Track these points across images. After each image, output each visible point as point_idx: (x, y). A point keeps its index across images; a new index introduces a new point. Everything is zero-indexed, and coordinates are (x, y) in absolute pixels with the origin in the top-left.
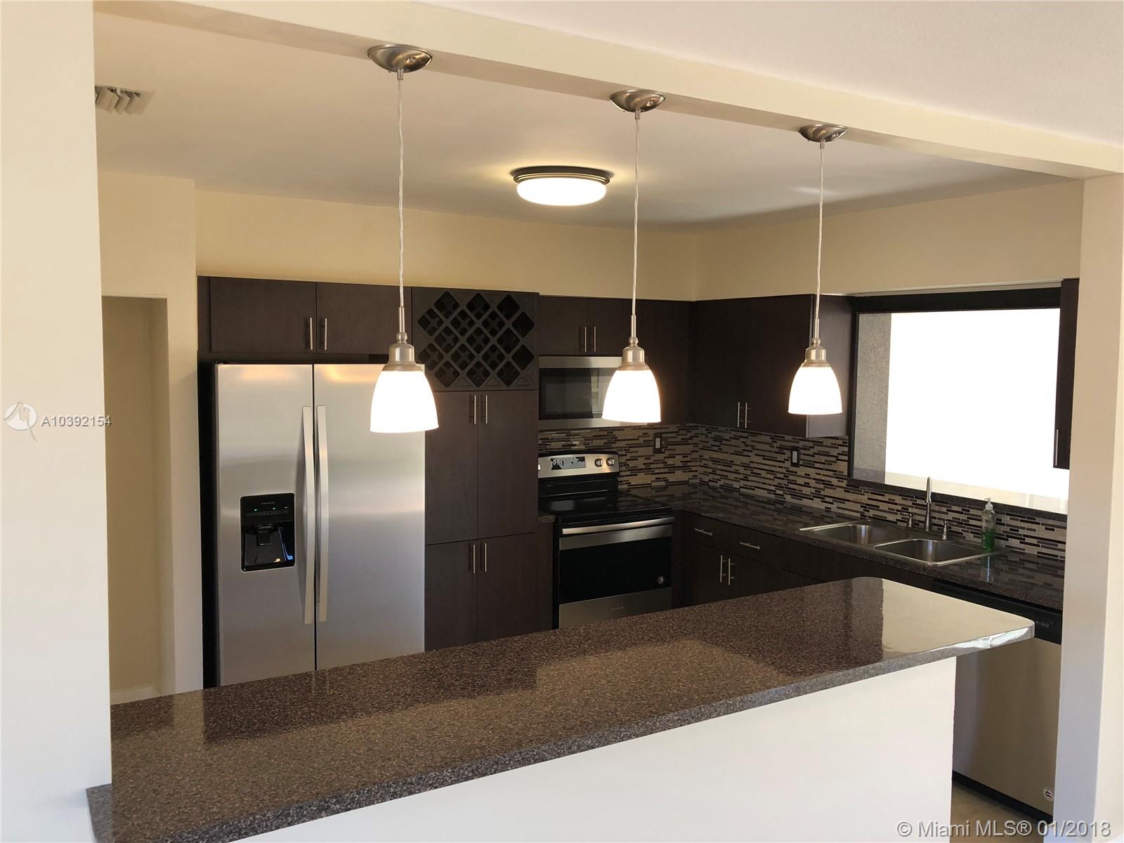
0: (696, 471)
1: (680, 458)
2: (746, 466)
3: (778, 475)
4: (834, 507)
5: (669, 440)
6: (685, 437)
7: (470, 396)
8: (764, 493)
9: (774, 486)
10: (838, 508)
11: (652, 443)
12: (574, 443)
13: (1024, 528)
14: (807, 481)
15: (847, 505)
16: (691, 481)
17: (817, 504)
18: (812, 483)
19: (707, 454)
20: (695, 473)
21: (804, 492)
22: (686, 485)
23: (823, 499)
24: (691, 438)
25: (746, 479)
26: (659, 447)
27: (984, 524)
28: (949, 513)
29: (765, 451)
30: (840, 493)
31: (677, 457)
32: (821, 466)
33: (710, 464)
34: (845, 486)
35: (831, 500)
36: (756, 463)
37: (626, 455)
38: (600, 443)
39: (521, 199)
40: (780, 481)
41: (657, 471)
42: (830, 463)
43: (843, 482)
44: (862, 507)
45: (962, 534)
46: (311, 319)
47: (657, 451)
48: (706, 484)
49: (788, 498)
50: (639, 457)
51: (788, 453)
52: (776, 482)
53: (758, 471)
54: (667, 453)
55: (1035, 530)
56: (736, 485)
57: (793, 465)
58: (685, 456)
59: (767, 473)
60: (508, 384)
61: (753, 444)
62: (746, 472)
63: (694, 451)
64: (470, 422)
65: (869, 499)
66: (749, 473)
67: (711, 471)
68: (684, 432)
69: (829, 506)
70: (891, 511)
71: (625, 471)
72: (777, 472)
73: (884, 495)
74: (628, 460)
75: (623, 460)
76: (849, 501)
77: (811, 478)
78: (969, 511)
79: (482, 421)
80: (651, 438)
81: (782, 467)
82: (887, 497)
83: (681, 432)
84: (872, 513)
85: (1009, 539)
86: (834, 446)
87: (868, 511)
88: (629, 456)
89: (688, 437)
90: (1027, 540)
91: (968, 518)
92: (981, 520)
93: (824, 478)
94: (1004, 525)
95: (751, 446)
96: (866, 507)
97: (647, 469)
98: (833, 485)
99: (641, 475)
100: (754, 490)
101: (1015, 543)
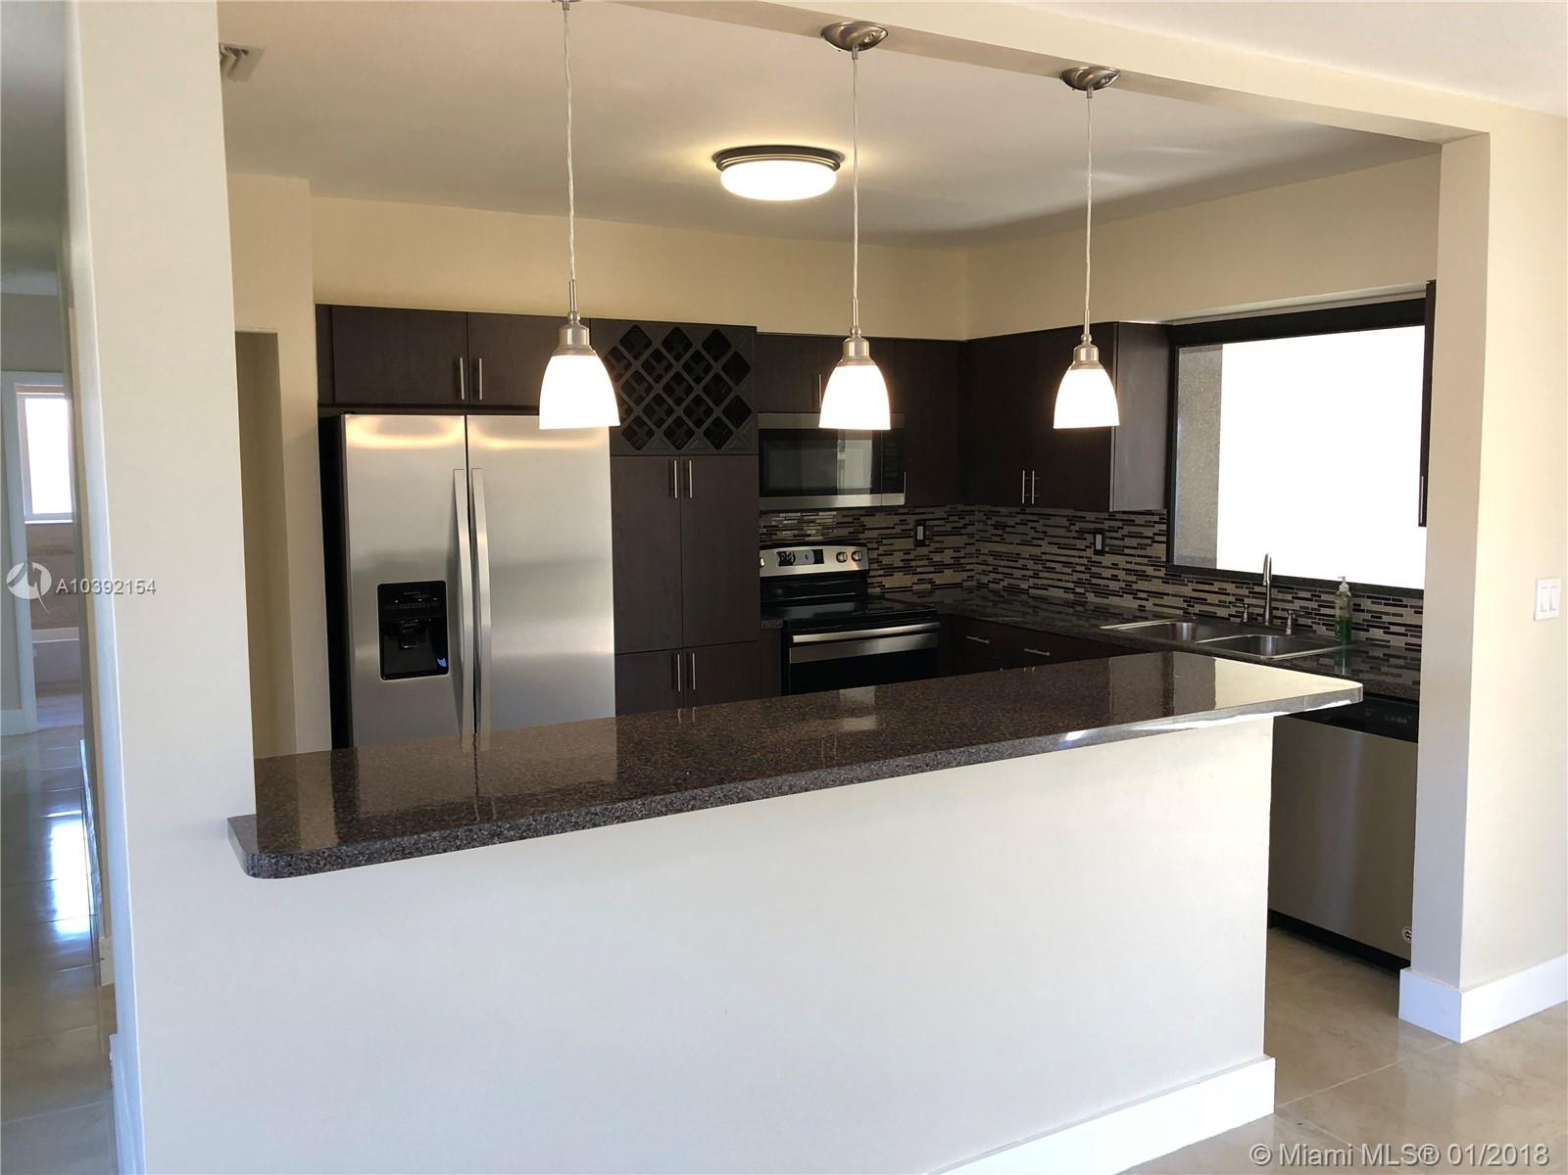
0: (972, 570)
1: (949, 553)
2: (1035, 559)
3: (1078, 568)
4: (1149, 605)
5: (935, 529)
6: (957, 525)
7: (669, 462)
8: (1060, 593)
9: (1073, 582)
10: (1155, 605)
11: (912, 533)
12: (809, 532)
13: (1388, 614)
14: (1115, 572)
15: (1166, 600)
16: (965, 584)
17: (1128, 602)
18: (1122, 575)
19: (986, 547)
20: (969, 573)
21: (1111, 588)
22: (959, 589)
23: (1134, 594)
24: (965, 526)
25: (1036, 576)
26: (922, 538)
27: (1337, 612)
28: (1296, 601)
29: (1060, 537)
30: (1156, 585)
31: (946, 551)
32: (1132, 552)
33: (990, 559)
34: (1163, 575)
35: (1144, 595)
36: (1049, 554)
37: (878, 549)
38: (843, 532)
39: (727, 191)
40: (1082, 576)
41: (919, 570)
42: (1143, 547)
43: (1160, 570)
44: (1184, 601)
45: (1311, 627)
46: (461, 360)
47: (919, 544)
48: (985, 586)
49: (1091, 597)
50: (896, 551)
51: (1090, 537)
52: (1075, 577)
53: (1053, 565)
54: (933, 546)
55: (1401, 615)
56: (1024, 586)
57: (1097, 552)
58: (957, 550)
59: (1064, 566)
60: (718, 447)
61: (1045, 529)
62: (1036, 567)
63: (970, 544)
64: (670, 496)
65: (1193, 590)
66: (1040, 567)
67: (991, 568)
68: (956, 518)
69: (1144, 603)
70: (1222, 604)
71: (878, 570)
72: (1077, 564)
73: (1212, 584)
74: (882, 555)
75: (874, 554)
76: (1168, 595)
77: (1119, 569)
78: (1320, 597)
79: (685, 495)
80: (911, 526)
81: (1082, 557)
82: (1216, 587)
83: (952, 518)
84: (1197, 608)
85: (1371, 629)
86: (1148, 524)
87: (1193, 606)
88: (882, 549)
89: (960, 525)
90: (1393, 629)
91: (1319, 606)
92: (1333, 608)
93: (1136, 567)
94: (1363, 611)
95: (1043, 532)
96: (1190, 602)
97: (907, 568)
98: (1148, 576)
99: (898, 575)
100: (1047, 589)
101: (1377, 633)
